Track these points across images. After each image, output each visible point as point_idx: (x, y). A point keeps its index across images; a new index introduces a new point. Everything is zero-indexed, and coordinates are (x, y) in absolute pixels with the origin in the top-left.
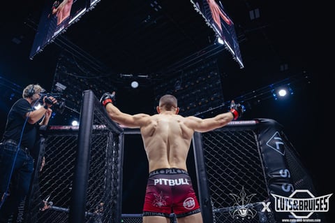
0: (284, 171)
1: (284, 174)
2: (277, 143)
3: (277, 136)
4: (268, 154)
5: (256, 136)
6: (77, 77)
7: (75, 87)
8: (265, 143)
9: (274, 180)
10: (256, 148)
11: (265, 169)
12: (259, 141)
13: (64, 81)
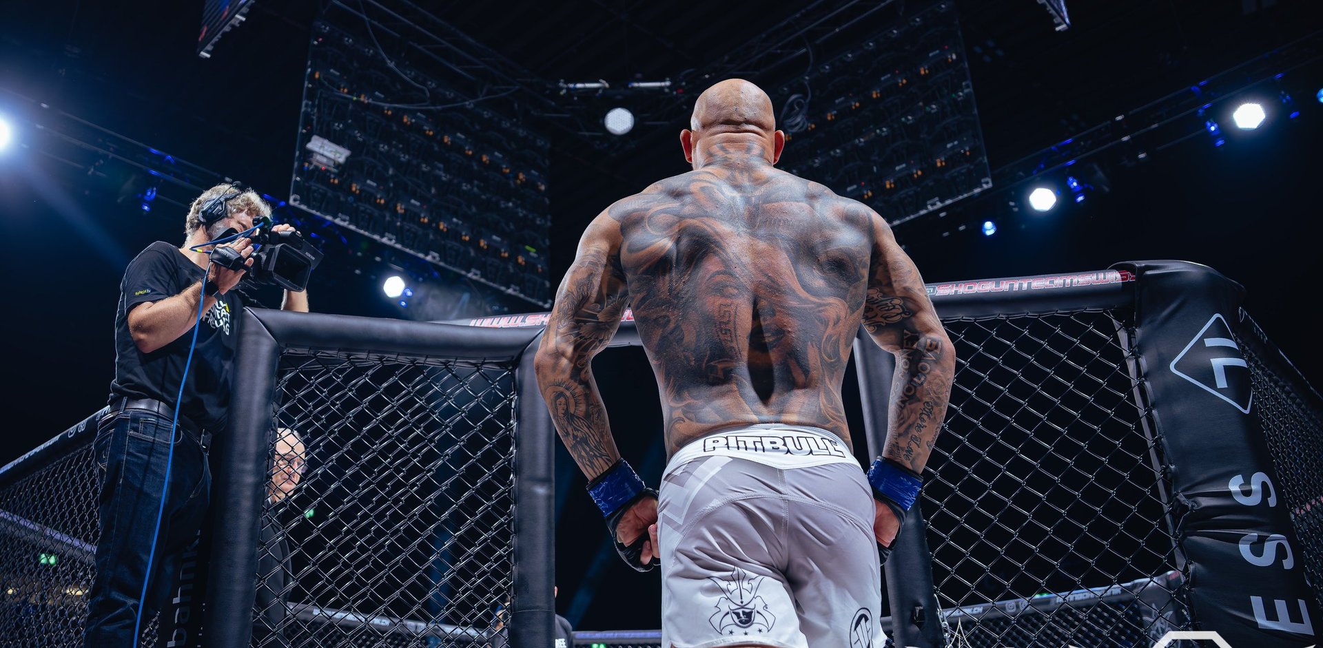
0: (1247, 481)
1: (1247, 493)
2: (1218, 363)
3: (1219, 330)
4: (1179, 409)
5: (1123, 336)
6: (388, 108)
7: (383, 148)
8: (1163, 363)
9: (1204, 519)
10: (1125, 385)
11: (1165, 472)
12: (1136, 355)
13: (338, 126)
